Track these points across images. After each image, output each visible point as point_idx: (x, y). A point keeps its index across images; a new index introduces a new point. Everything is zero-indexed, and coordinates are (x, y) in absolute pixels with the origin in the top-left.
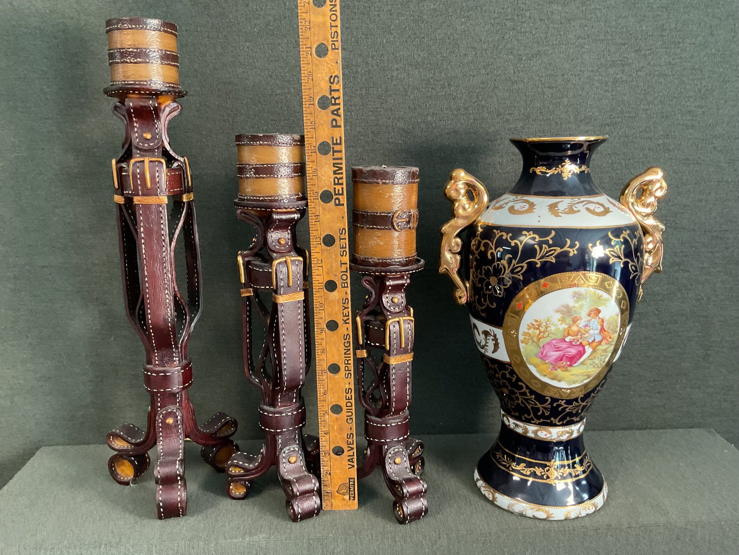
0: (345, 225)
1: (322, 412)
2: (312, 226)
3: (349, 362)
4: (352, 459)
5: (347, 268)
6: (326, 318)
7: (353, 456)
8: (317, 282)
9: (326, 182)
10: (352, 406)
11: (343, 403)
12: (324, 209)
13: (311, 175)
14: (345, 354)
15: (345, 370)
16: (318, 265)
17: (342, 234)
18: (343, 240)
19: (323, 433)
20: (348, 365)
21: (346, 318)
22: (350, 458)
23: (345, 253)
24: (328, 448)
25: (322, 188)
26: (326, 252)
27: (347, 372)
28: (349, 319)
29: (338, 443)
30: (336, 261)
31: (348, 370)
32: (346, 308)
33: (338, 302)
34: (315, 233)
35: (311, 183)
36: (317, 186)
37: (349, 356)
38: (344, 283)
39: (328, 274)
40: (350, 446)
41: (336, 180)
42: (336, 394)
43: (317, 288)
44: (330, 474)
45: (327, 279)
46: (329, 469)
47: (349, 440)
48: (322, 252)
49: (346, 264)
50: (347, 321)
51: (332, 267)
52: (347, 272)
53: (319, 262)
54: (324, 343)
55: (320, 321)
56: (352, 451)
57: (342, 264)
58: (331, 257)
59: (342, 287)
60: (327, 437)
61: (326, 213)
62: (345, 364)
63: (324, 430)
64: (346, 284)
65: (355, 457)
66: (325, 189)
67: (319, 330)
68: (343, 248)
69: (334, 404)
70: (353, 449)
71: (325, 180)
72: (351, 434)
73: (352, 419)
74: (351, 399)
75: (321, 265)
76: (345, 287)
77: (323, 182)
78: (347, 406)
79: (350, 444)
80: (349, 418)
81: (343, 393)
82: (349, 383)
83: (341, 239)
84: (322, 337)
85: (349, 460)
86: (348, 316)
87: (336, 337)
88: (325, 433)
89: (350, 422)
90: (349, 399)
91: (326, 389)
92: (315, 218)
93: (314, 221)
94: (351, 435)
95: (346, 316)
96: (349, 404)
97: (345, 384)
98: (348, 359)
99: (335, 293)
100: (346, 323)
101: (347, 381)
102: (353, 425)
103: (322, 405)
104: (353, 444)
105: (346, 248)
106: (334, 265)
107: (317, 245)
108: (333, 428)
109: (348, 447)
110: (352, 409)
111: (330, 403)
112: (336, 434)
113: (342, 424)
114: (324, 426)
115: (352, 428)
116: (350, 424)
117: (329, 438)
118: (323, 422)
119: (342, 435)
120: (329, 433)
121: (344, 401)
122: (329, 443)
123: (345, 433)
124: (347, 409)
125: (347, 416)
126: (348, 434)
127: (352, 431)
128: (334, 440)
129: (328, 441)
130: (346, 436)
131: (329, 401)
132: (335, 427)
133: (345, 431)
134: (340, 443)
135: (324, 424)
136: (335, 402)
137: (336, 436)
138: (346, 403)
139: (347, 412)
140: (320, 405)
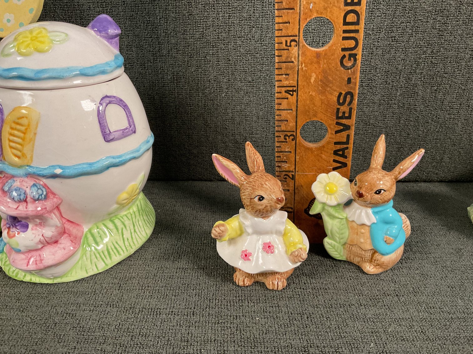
1: (283, 40)
4: (343, 150)
7: (347, 142)
10: (357, 23)
19: (284, 89)
22: (338, 147)
24: (292, 124)
29: (315, 115)
40: (344, 121)
46: (292, 168)
47: (344, 108)
56: (344, 134)
60: (292, 99)
63: (286, 83)
65: (351, 146)
69: (315, 15)
70: (347, 128)
72: (347, 94)
73: (355, 55)
74: (359, 4)
78: (345, 23)
79: (341, 118)
80: (347, 53)
85: (336, 153)
88: (287, 92)
89: (350, 64)
90: (352, 4)
94: (348, 99)
96: (351, 18)
102: (354, 73)
103: (285, 19)
104: (349, 117)
108: (308, 79)
109: (338, 123)
110: (357, 31)
111: (305, 14)
112: (314, 94)
113: (330, 69)
114: (286, 75)
115: (352, 80)
116: (348, 69)
117: (295, 102)
118: (284, 65)
119: (326, 96)
120: (297, 91)
121: (339, 7)
122: (295, 113)
123: (335, 91)
124: (345, 32)
125: (344, 50)
126: (340, 94)
127: (351, 88)
128: (307, 108)
129: (294, 109)
130: (335, 99)
131: (302, 9)
132: (311, 76)
133: (335, 88)
134: (320, 115)
135: (287, 68)
136: (317, 12)
137: (312, 98)
138: (343, 15)
139: (344, 38)
140: (280, 20)
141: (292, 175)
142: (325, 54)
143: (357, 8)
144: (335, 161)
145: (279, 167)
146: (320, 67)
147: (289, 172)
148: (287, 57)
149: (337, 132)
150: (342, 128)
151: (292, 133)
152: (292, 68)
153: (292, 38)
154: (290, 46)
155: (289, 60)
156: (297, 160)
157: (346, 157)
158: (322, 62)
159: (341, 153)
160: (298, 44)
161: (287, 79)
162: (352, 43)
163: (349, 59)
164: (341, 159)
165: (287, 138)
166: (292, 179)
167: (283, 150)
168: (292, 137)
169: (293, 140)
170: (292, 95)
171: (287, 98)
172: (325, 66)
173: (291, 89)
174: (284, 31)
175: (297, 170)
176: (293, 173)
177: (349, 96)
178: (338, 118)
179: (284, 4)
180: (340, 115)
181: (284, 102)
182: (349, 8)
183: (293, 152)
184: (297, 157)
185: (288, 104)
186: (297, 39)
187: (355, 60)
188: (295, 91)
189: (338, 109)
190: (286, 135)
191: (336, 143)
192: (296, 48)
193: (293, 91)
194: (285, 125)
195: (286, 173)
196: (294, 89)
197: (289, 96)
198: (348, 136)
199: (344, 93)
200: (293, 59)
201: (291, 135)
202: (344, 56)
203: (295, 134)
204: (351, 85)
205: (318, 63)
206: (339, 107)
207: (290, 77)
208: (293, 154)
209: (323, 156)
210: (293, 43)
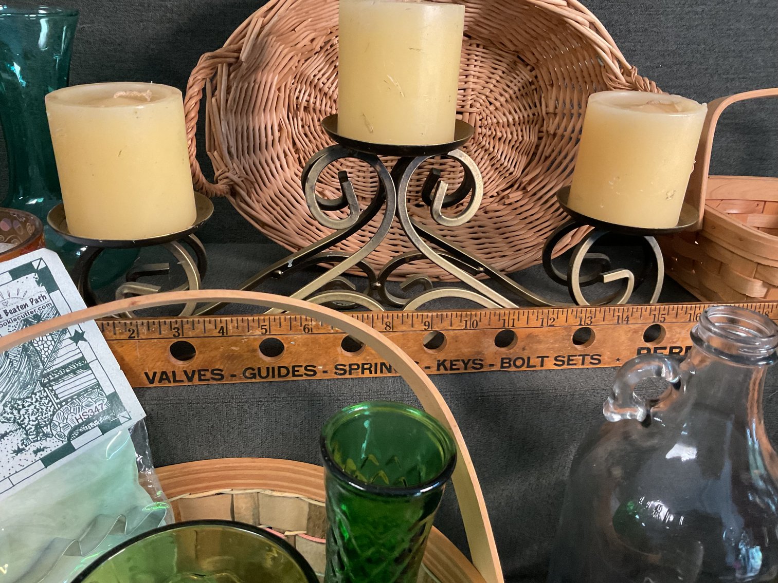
0: (605, 364)
1: (267, 323)
2: (612, 312)
3: (367, 372)
4: (167, 379)
5: (535, 366)
6: (451, 332)
7: (175, 381)
8: (516, 317)
9: (677, 336)
10: (280, 376)
11: (285, 360)
12: (636, 332)
13: (692, 312)
14: (382, 364)
15: (350, 365)
16: (545, 320)
17: (592, 359)
18: (581, 362)
19: (224, 325)
20: (360, 370)
21: (448, 365)
22: (170, 375)
23: (561, 363)
24: (191, 334)
25: (670, 328)
26: (566, 333)
27: (347, 368)
28: (446, 369)
29: (201, 352)
30: (549, 349)
31: (351, 369)
32: (466, 365)
33: (479, 353)
34: (600, 316)
35: (680, 311)
36: (674, 320)
37: (379, 371)
38: (508, 363)
39: (529, 336)
40: (196, 376)
41: (677, 350)
42: (303, 349)
43: (506, 318)
44: (130, 338)
45: (520, 333)
47: (209, 375)
48: (565, 328)
49: (542, 366)
50: (442, 367)
51: (539, 342)
52: (528, 366)
53: (550, 322)
54: (404, 328)
55: (446, 324)
56: (184, 378)
57: (543, 357)
58: (556, 341)
59: (503, 359)
60: (215, 333)
61: (629, 334)
62: (363, 364)
63: (230, 327)
64: (507, 365)
65: (172, 384)
66: (667, 333)
67: (429, 320)
68: (569, 360)
69: (285, 346)
70: (190, 379)
71: (680, 333)
72: (222, 375)
73: (254, 377)
74: (294, 375)
75: (545, 324)
76: (502, 363)
77: (678, 330)
78: (279, 368)
79: (200, 375)
80: (256, 371)
81: (306, 360)
82: (325, 372)
83: (584, 356)
84: (416, 326)
85: (164, 373)
86: (451, 369)
87: (415, 348)
88: (222, 328)
89: (247, 374)
90: (294, 371)
91: (314, 331)
92: (625, 316)
93: (621, 314)
94: (217, 377)
95: (452, 365)
96: (283, 371)
97: (324, 365)
98: (373, 369)
99: (494, 348)
100: (439, 366)
101: (330, 367)
102: (240, 379)
103: (283, 323)
104: (200, 380)
105: (569, 364)
106: (541, 346)
107: (578, 319)
108: (235, 344)
109: (194, 371)
110: (273, 377)
111: (287, 338)
112: (221, 350)
113: (243, 361)
114: (237, 326)
115: (234, 378)
116: (243, 374)
117: (214, 335)
118: (246, 325)
119: (219, 360)
120: (223, 335)
121: (291, 363)
122: (202, 335)
123: (224, 366)
124: (273, 368)
125: (259, 369)
126: (221, 370)
127: (227, 378)
128: (208, 345)
129: (206, 335)
130: (217, 367)
131: (291, 336)
132: (236, 346)
133: (227, 365)
134: (201, 356)
135: (243, 327)
136: (288, 347)
137: (217, 348)
138: (286, 365)
139: (268, 368)
140: (282, 320)
141: (134, 337)
142: (255, 356)
143: (291, 374)
144: (155, 373)
145: (143, 324)
146: (245, 352)
147: (138, 334)
148: (252, 327)
149: (185, 372)
150: (190, 375)
151: (181, 334)
152: (243, 331)
153: (268, 330)
154: (262, 329)
155: (250, 328)
156: (153, 341)
157: (160, 381)
158: (249, 354)
159: (164, 377)
160: (263, 334)
161: (233, 327)
162: (264, 374)
163: (251, 374)
164: (157, 378)
165: (176, 330)
166: (129, 337)
167: (162, 327)
168: (177, 334)
169: (174, 335)
170: (219, 332)
171: (216, 329)
172: (245, 357)
173: (225, 331)
174: (274, 323)
175: (141, 341)
176: (136, 338)
177: (220, 377)
178: (199, 371)
179: (295, 323)
180: (202, 373)
181: (212, 326)
182: (291, 370)
183: (161, 336)
184: (156, 340)
185: (210, 330)
186: (268, 333)
187: (251, 378)
188: (223, 334)
189: (208, 370)
190: (178, 329)
191: (174, 372)
192: (260, 333)
193: (223, 333)
194: (190, 328)
195: (136, 331)
196: (225, 334)
197: (218, 330)
198: (182, 381)
199: (223, 373)
200: (251, 331)
201: (179, 334)
202: (253, 369)
203: (180, 337)
204: (230, 378)
205: (248, 351)
206: (210, 371)
207: (235, 330)
208: (158, 336)
209: (159, 363)
210: (264, 331)
